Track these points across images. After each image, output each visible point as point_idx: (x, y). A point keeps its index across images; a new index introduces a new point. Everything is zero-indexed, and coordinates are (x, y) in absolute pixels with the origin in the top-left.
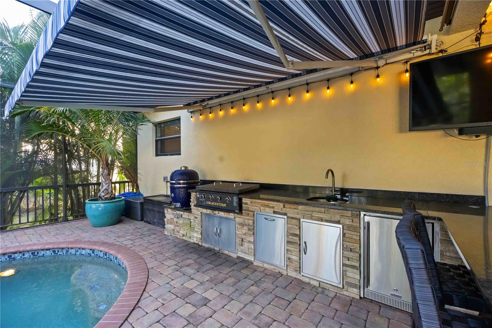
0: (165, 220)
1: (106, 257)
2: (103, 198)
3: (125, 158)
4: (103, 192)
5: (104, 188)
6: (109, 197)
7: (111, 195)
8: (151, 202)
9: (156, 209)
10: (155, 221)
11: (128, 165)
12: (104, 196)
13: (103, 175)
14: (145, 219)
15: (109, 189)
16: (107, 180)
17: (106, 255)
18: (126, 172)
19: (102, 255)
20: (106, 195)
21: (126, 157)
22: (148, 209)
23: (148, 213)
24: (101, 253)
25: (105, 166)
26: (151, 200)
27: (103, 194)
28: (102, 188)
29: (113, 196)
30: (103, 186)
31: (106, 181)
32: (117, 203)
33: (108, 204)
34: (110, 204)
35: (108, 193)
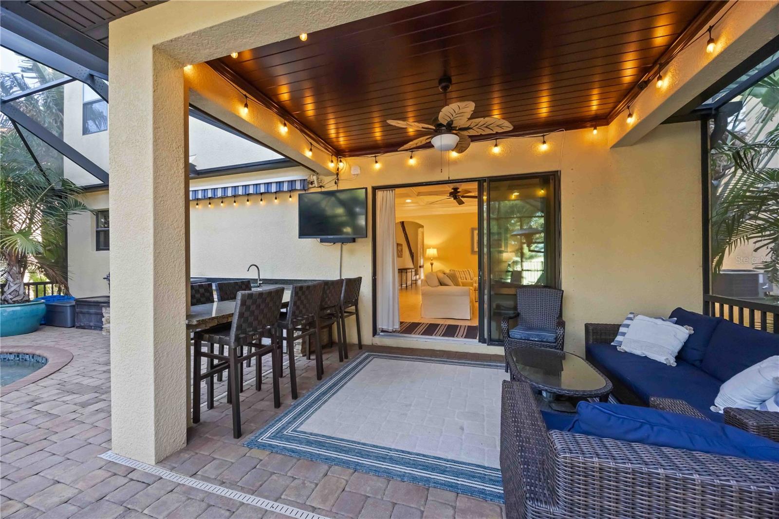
0: (103, 319)
1: (18, 359)
2: (10, 301)
3: (47, 252)
4: (10, 294)
5: (12, 289)
6: (20, 300)
7: (23, 298)
8: (86, 304)
9: (93, 311)
10: (92, 324)
11: (53, 261)
12: (11, 299)
13: (11, 273)
14: (77, 324)
15: (20, 290)
16: (18, 279)
17: (18, 356)
18: (48, 271)
19: (12, 357)
20: (14, 297)
21: (49, 250)
22: (82, 313)
23: (82, 317)
24: (11, 355)
25: (14, 263)
26: (86, 301)
27: (10, 297)
28: (9, 289)
29: (26, 298)
30: (10, 287)
31: (14, 281)
32: (33, 306)
33: (19, 308)
34: (23, 308)
35: (19, 295)
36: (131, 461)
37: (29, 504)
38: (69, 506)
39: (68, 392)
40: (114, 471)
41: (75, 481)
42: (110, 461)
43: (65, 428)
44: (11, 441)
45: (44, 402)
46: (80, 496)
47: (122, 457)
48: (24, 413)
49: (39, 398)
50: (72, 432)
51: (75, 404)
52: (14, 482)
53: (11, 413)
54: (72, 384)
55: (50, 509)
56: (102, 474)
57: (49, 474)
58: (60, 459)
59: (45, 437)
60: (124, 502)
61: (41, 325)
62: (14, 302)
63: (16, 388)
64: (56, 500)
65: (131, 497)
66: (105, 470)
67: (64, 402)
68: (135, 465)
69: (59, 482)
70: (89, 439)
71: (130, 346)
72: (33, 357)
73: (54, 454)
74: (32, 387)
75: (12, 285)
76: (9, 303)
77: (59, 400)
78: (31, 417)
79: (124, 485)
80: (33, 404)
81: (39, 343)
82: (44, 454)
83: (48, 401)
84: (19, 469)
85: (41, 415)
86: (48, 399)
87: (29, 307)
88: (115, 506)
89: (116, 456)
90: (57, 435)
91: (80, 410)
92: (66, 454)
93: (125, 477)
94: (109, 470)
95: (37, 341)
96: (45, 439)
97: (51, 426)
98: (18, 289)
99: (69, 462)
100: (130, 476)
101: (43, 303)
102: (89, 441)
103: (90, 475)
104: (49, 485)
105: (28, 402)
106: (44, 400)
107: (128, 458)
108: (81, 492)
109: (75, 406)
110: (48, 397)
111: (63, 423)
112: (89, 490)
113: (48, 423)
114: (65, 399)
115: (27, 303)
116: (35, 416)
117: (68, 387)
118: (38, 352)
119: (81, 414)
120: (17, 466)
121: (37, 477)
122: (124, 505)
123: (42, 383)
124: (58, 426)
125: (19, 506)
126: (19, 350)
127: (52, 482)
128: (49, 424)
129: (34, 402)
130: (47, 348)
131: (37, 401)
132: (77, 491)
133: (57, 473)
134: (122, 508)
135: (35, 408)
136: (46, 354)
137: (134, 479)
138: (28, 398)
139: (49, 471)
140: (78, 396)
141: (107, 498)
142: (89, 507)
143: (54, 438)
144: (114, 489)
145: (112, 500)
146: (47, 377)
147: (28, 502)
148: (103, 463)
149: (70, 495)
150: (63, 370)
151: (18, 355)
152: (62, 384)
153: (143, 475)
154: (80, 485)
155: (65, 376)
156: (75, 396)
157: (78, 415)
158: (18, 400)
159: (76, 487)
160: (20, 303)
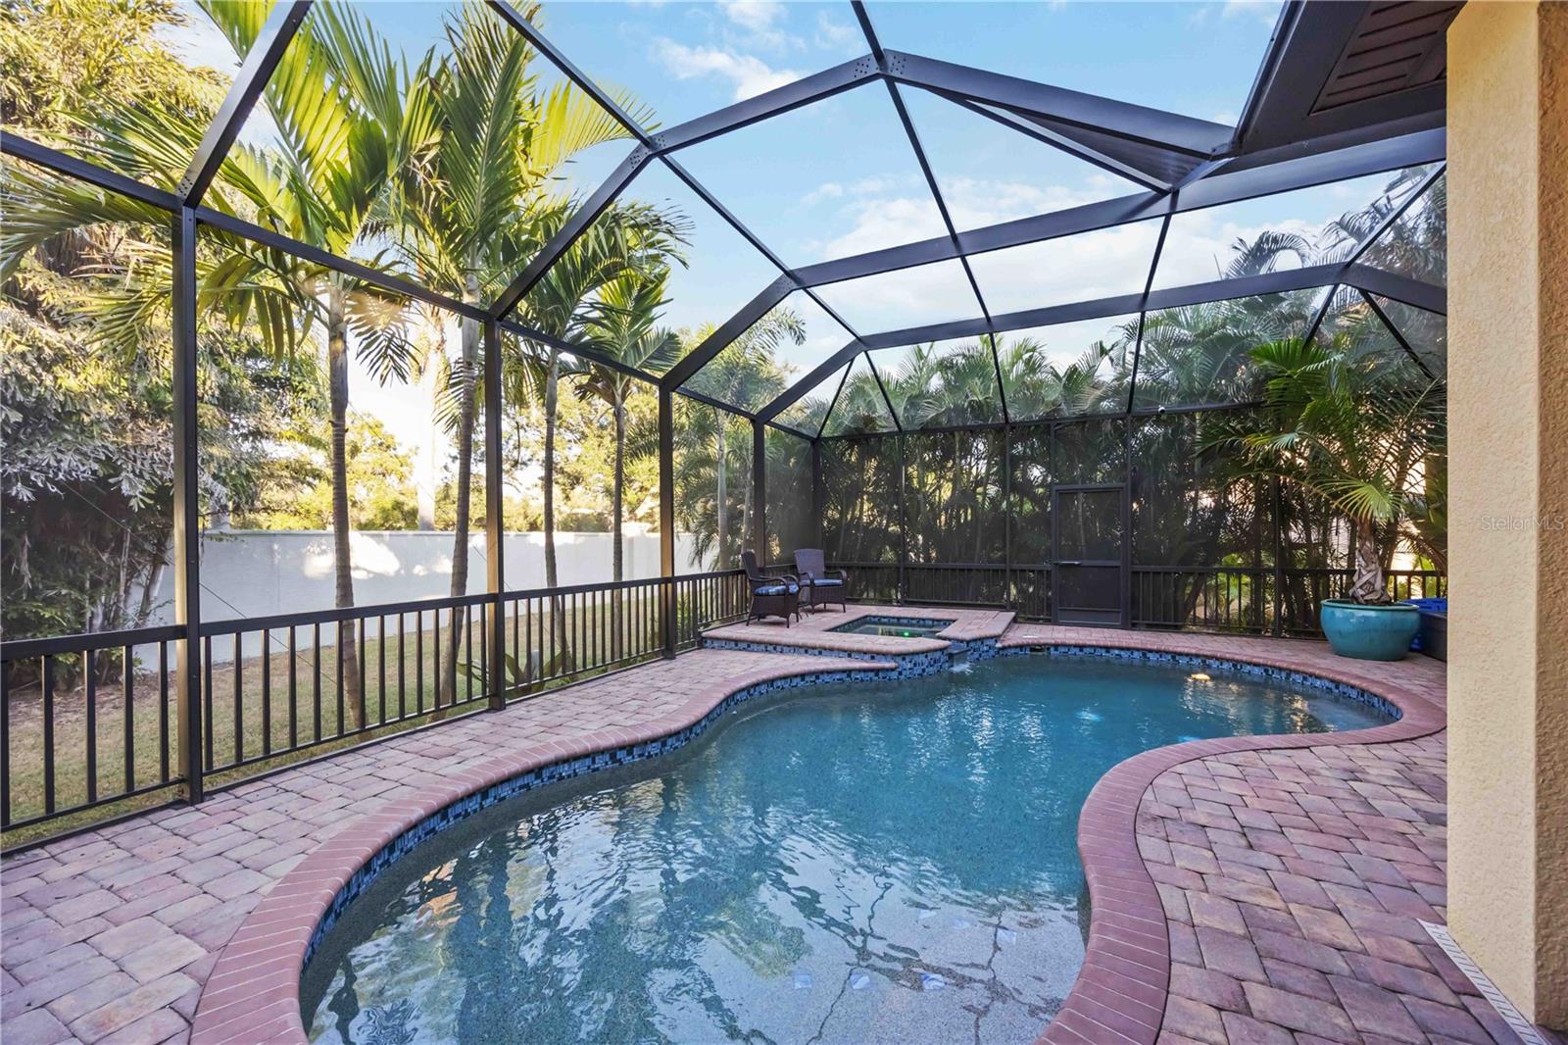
1: (1362, 699)
2: (1361, 599)
4: (1361, 587)
5: (1364, 579)
6: (1376, 600)
7: (1381, 596)
12: (1362, 596)
13: (1363, 552)
15: (1375, 582)
16: (1370, 562)
17: (1363, 696)
19: (1354, 694)
20: (1368, 594)
25: (1368, 535)
27: (1361, 592)
28: (1359, 578)
29: (1385, 599)
30: (1361, 576)
31: (1367, 566)
32: (1397, 614)
33: (1373, 614)
34: (1379, 613)
35: (1374, 591)
36: (1480, 975)
37: (1294, 912)
38: (1340, 958)
39: (1412, 783)
40: (1437, 967)
41: (1366, 931)
42: (1437, 945)
43: (1383, 840)
44: (1303, 813)
45: (1368, 781)
46: (1361, 957)
47: (1463, 955)
48: (1334, 783)
49: (1363, 772)
50: (1392, 852)
51: (1417, 810)
52: (1287, 870)
53: (1319, 775)
54: (1426, 773)
55: (1314, 940)
56: (1411, 954)
57: (1334, 893)
58: (1358, 883)
59: (1349, 835)
60: (1432, 1032)
61: (1412, 650)
62: (1367, 602)
63: (1336, 742)
64: (1325, 934)
65: (1447, 1035)
66: (1419, 949)
67: (1399, 796)
68: (1485, 988)
69: (1341, 914)
70: (1417, 881)
71: (1483, 722)
72: (1384, 705)
73: (1351, 869)
74: (1360, 750)
75: (1364, 572)
76: (1359, 603)
77: (1393, 789)
78: (1341, 794)
79: (1445, 1005)
80: (1352, 776)
81: (1398, 681)
82: (1337, 860)
83: (1374, 783)
84: (1299, 857)
85: (1356, 798)
86: (1373, 779)
87: (1389, 613)
88: (1412, 1023)
89: (1452, 943)
90: (1366, 843)
91: (1422, 825)
92: (1368, 880)
93: (1454, 992)
94: (1429, 957)
95: (1396, 678)
96: (1348, 838)
97: (1363, 823)
98: (1372, 581)
99: (1367, 895)
100: (1466, 999)
101: (1414, 610)
102: (1416, 885)
103: (1394, 939)
104: (1325, 906)
105: (1345, 770)
106: (1368, 778)
107: (1475, 965)
108: (1365, 952)
109: (1414, 814)
110: (1377, 776)
111: (1384, 830)
112: (1379, 961)
113: (1360, 817)
114: (1401, 792)
115: (1388, 607)
116: (1347, 796)
117: (1416, 775)
118: (1390, 697)
119: (1421, 832)
120: (1299, 851)
121: (1314, 885)
122: (1430, 1036)
123: (1379, 751)
124: (1373, 829)
125: (1280, 904)
126: (1364, 685)
127: (1331, 906)
128: (1360, 819)
129: (1354, 774)
130: (1407, 694)
131: (1358, 775)
132: (1359, 945)
133: (1345, 900)
134: (1422, 1036)
135: (1352, 783)
136: (1402, 704)
137: (1473, 1011)
138: (1348, 765)
139: (1334, 887)
140: (1427, 797)
141: (1404, 998)
142: (1366, 985)
143: (1360, 844)
144: (1422, 995)
145: (1410, 1009)
146: (1388, 742)
147: (1292, 907)
148: (1423, 939)
149: (1347, 944)
150: (1420, 742)
151: (1362, 692)
152: (1409, 765)
153: (1495, 1021)
154: (1369, 943)
155: (1420, 753)
156: (1422, 796)
157: (1415, 831)
158: (1333, 761)
159: (1363, 941)
160: (1374, 604)
